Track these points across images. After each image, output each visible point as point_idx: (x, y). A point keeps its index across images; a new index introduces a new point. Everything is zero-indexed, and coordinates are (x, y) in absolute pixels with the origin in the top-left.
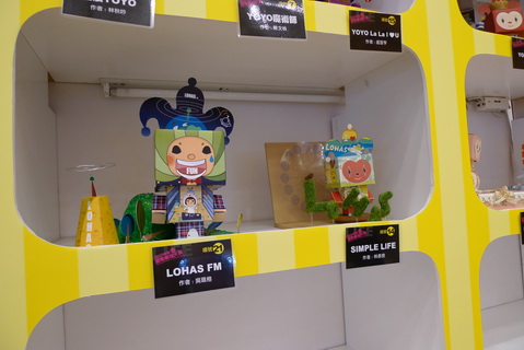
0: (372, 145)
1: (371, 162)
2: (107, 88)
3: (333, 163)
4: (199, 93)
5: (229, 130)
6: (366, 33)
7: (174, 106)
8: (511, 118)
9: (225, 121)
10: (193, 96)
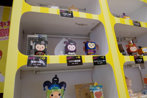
0: (102, 86)
1: (102, 92)
2: (34, 72)
3: (92, 92)
4: (58, 79)
5: (65, 87)
6: (97, 61)
7: (52, 82)
8: (140, 69)
9: (64, 85)
10: (56, 79)
